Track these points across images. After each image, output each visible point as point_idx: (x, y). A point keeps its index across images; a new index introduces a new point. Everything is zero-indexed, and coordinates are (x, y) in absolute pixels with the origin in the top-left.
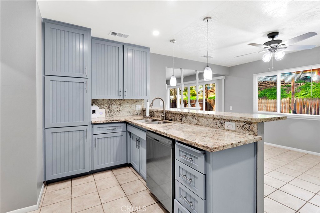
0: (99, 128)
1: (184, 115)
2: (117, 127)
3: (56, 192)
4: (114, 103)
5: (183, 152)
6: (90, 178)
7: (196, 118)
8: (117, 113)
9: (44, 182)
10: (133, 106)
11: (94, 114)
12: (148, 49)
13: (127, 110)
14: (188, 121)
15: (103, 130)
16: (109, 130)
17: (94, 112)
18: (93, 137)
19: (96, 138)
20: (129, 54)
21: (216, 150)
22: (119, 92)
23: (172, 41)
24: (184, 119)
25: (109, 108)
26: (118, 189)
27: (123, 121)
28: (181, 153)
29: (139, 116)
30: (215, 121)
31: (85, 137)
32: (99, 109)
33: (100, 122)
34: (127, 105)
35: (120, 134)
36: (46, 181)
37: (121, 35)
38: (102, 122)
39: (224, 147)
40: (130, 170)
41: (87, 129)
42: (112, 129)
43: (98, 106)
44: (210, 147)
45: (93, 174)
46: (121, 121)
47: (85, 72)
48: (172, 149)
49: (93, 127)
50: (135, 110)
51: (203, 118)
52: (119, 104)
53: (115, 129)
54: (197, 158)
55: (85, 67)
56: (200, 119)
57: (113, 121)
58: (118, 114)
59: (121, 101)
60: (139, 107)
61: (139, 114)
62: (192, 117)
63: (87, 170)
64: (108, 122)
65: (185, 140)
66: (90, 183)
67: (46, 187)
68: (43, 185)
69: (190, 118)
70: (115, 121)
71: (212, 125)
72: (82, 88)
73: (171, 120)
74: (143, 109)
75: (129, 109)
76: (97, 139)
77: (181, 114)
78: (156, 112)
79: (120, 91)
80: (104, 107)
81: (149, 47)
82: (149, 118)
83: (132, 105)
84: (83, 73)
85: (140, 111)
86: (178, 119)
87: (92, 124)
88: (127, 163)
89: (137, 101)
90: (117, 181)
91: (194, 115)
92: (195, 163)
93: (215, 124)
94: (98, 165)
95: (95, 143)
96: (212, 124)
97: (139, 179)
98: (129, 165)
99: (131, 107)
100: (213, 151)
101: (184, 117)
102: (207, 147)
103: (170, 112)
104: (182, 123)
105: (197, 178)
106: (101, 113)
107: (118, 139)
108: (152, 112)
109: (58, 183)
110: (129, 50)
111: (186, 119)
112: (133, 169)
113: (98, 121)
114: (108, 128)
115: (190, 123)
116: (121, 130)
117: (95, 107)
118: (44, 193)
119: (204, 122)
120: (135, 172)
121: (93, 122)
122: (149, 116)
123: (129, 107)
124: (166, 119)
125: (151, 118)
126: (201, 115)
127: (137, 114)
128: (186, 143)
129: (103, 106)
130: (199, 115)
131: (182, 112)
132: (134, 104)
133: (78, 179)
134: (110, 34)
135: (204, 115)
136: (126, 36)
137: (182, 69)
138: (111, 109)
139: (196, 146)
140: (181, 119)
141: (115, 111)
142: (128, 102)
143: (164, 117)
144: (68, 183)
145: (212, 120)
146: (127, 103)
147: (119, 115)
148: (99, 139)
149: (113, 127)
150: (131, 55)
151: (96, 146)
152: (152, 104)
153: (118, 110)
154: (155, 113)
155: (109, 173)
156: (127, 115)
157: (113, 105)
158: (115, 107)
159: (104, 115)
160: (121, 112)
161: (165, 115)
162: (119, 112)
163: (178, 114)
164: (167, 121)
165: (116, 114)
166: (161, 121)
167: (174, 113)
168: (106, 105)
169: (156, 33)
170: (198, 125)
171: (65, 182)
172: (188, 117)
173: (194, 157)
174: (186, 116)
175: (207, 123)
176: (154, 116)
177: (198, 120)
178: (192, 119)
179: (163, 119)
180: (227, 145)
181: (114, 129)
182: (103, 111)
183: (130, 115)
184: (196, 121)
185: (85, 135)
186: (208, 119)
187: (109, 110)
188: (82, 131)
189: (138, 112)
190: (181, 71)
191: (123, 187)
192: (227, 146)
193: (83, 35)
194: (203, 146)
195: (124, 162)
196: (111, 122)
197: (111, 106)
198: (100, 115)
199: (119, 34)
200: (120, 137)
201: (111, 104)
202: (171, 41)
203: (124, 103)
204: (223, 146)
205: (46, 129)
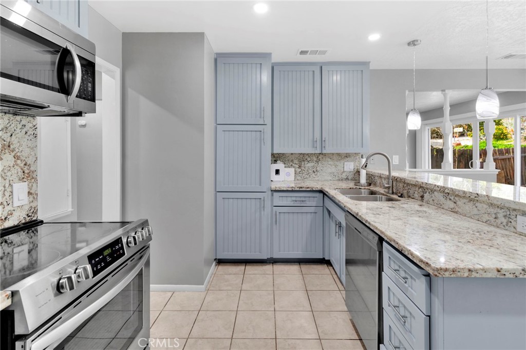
0: (281, 198)
1: (427, 189)
2: (308, 198)
3: (226, 276)
4: (309, 159)
5: (394, 262)
6: (268, 268)
7: (452, 198)
8: (313, 175)
9: (215, 259)
10: (340, 164)
11: (277, 176)
12: (366, 64)
13: (329, 170)
14: (436, 201)
15: (287, 201)
16: (296, 201)
17: (277, 172)
18: (272, 210)
19: (276, 212)
20: (335, 78)
21: (447, 274)
22: (314, 142)
23: (413, 43)
24: (427, 196)
25: (300, 167)
26: (301, 296)
27: (317, 189)
28: (392, 263)
29: (350, 181)
30: (492, 210)
31: (262, 209)
32: (285, 167)
33: (282, 189)
34: (330, 163)
35: (312, 210)
36: (219, 259)
37: (315, 52)
38: (285, 189)
39: (473, 273)
40: (329, 272)
41: (264, 198)
42: (300, 201)
43: (285, 164)
44: (433, 265)
45: (273, 264)
46: (314, 189)
47: (262, 116)
48: (378, 252)
49: (272, 195)
50: (344, 172)
51: (465, 201)
52: (316, 161)
53: (305, 201)
54: (415, 280)
55: (262, 109)
56: (460, 202)
57: (301, 188)
58: (315, 176)
59: (320, 156)
60: (350, 166)
61: (350, 178)
62: (442, 194)
63: (265, 257)
64: (294, 189)
65: (394, 241)
66: (267, 276)
67: (217, 266)
68: (214, 263)
69: (439, 196)
70: (304, 189)
71: (486, 217)
72: (259, 138)
73: (401, 196)
74: (357, 169)
75: (333, 170)
76: (278, 213)
77: (421, 187)
78: (378, 176)
79: (315, 140)
80: (293, 165)
81: (368, 61)
82: (363, 188)
83: (338, 163)
84: (260, 117)
85: (352, 173)
86: (416, 195)
87: (272, 191)
88: (324, 258)
89: (347, 156)
90: (303, 283)
91: (446, 191)
92: (412, 289)
93: (494, 216)
94: (280, 251)
95: (275, 220)
96: (486, 215)
97: (340, 290)
98: (328, 263)
99: (336, 166)
100: (438, 275)
101: (427, 193)
102: (427, 263)
103: (401, 179)
104: (424, 204)
105: (414, 318)
106: (288, 174)
107: (309, 216)
108: (372, 177)
109: (230, 265)
110: (331, 72)
111: (432, 197)
112: (333, 270)
113: (279, 186)
114: (294, 199)
115: (439, 206)
116: (314, 204)
117: (280, 165)
118: (214, 273)
119: (467, 208)
120: (335, 276)
121: (273, 187)
122: (366, 185)
123: (333, 167)
124: (393, 193)
125: (369, 188)
126: (461, 194)
127: (347, 179)
128: (396, 246)
129: (291, 163)
130: (457, 193)
131: (422, 183)
132: (342, 162)
133: (253, 265)
134: (298, 55)
135: (468, 195)
136: (324, 52)
137: (447, 91)
138: (303, 168)
139: (410, 256)
140: (422, 197)
141: (310, 171)
142: (331, 157)
143: (389, 188)
144: (241, 268)
145: (485, 206)
146: (329, 160)
147: (317, 179)
148: (281, 214)
149: (302, 198)
150: (339, 77)
151: (276, 224)
152: (365, 164)
153: (315, 170)
154: (376, 178)
155: (295, 268)
156: (330, 178)
157: (306, 163)
158: (310, 165)
159: (292, 177)
160: (318, 174)
161: (391, 185)
162: (316, 173)
163: (415, 185)
164: (395, 196)
165: (311, 176)
166: (383, 195)
167: (409, 182)
168: (296, 161)
169: (374, 37)
170: (456, 212)
171: (238, 265)
172: (436, 193)
173: (411, 277)
174: (432, 191)
175: (475, 211)
176: (375, 185)
177: (455, 203)
178: (442, 200)
179: (388, 193)
180: (483, 270)
181: (303, 201)
182: (292, 170)
183: (334, 179)
184: (452, 205)
185: (262, 206)
186: (478, 204)
187: (300, 170)
188: (259, 200)
189: (348, 174)
190: (445, 95)
191: (311, 296)
192: (480, 272)
193: (261, 64)
194: (421, 261)
195: (319, 256)
196: (298, 189)
197: (303, 163)
198: (287, 177)
199: (311, 51)
200: (312, 214)
201: (304, 161)
202: (409, 44)
203: (324, 159)
204: (470, 270)
205: (218, 193)
